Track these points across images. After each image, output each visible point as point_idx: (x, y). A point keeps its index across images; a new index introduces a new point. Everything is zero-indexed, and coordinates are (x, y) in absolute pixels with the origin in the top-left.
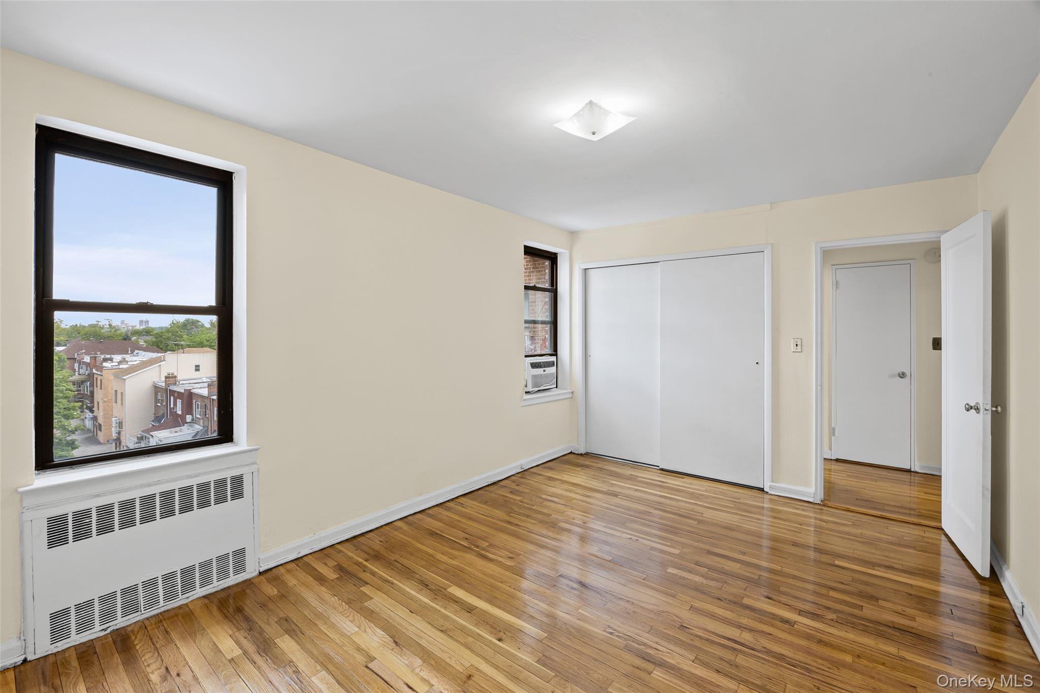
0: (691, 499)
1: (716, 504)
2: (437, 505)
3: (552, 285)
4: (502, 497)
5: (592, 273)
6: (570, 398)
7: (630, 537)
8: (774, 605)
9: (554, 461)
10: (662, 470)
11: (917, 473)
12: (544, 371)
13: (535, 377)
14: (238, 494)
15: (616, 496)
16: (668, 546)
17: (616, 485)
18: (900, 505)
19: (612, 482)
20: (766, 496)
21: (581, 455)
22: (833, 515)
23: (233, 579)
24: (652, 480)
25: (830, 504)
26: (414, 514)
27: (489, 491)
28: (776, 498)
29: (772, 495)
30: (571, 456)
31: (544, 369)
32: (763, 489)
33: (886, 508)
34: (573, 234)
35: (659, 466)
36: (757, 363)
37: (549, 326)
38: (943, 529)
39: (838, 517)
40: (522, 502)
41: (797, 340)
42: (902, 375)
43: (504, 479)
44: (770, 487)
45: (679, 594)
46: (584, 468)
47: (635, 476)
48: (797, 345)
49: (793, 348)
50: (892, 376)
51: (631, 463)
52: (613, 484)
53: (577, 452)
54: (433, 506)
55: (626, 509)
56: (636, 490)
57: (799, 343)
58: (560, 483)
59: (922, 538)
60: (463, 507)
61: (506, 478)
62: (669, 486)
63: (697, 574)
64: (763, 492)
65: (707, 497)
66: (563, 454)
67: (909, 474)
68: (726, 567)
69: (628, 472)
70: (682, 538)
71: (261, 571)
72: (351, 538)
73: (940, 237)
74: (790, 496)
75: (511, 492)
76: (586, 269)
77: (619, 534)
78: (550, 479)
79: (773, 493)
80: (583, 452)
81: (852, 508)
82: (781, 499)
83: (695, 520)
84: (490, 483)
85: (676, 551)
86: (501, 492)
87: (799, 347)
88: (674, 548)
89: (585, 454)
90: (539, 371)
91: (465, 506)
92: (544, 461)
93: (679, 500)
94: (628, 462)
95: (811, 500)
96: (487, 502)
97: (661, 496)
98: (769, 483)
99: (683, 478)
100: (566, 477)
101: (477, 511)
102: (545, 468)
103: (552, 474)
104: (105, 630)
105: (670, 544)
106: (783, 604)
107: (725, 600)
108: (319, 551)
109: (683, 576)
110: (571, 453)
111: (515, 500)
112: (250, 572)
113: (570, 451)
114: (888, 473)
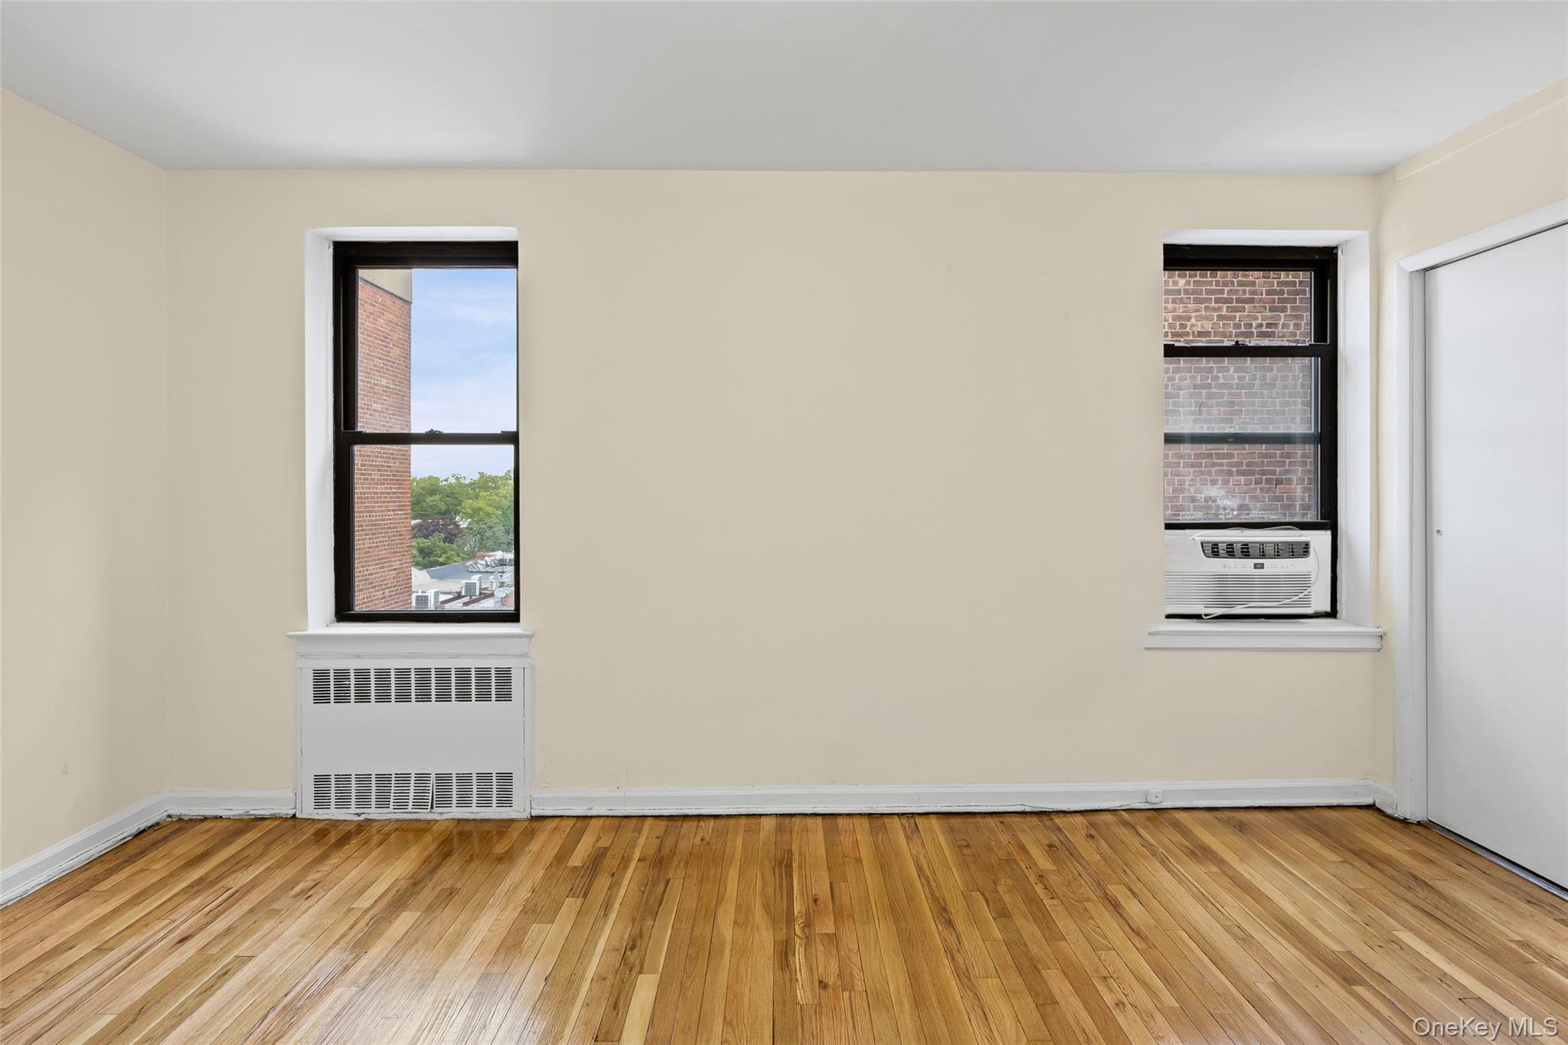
3: (1317, 334)
6: (1373, 650)
9: (1284, 813)
12: (1259, 566)
14: (505, 695)
17: (1402, 946)
21: (1405, 822)
23: (494, 812)
26: (811, 814)
31: (1261, 562)
34: (1379, 178)
43: (1077, 812)
52: (1395, 941)
53: (1389, 811)
61: (1087, 811)
71: (533, 815)
72: (678, 816)
76: (1426, 270)
80: (1414, 817)
84: (1028, 809)
86: (1027, 837)
89: (1419, 823)
91: (917, 838)
92: (1235, 805)
96: (968, 847)
102: (1227, 823)
103: (1228, 845)
104: (359, 815)
108: (621, 817)
110: (1372, 807)
112: (518, 810)
113: (1368, 801)
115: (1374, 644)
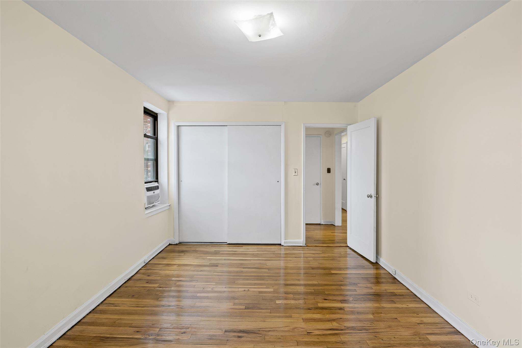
0: (255, 257)
1: (268, 257)
2: (90, 312)
3: (155, 135)
4: (143, 288)
5: (183, 129)
6: (168, 209)
7: (244, 289)
8: (330, 303)
9: (162, 252)
10: (229, 244)
11: (322, 224)
12: (154, 193)
13: (149, 198)
15: (217, 266)
16: (266, 288)
17: (211, 259)
18: (329, 240)
19: (208, 258)
20: (282, 247)
21: (177, 244)
22: (313, 250)
24: (228, 251)
25: (309, 245)
27: (130, 287)
28: (288, 247)
29: (285, 246)
30: (170, 246)
31: (154, 191)
32: (281, 244)
33: (326, 242)
34: (170, 103)
35: (227, 243)
36: (278, 181)
37: (152, 162)
38: (348, 247)
39: (315, 251)
40: (160, 287)
41: (295, 170)
42: (317, 184)
43: (135, 274)
44: (285, 243)
45: (293, 315)
46: (185, 253)
47: (218, 251)
48: (295, 172)
49: (294, 174)
50: (314, 185)
51: (210, 243)
53: (173, 244)
54: (88, 314)
55: (228, 273)
56: (225, 259)
57: (296, 171)
58: (177, 267)
59: (345, 252)
60: (117, 306)
62: (239, 253)
63: (290, 299)
64: (281, 246)
65: (261, 254)
66: (166, 246)
67: (319, 225)
68: (299, 291)
69: (213, 249)
70: (268, 281)
73: (347, 127)
74: (293, 245)
75: (147, 282)
76: (178, 126)
77: (237, 290)
78: (168, 265)
79: (286, 245)
80: (178, 243)
81: (317, 245)
82: (290, 248)
83: (266, 268)
84: (126, 280)
85: (271, 290)
86: (139, 284)
87: (296, 173)
88: (269, 288)
89: (179, 243)
90: (151, 193)
91: (117, 305)
92: (157, 254)
93: (250, 260)
94: (208, 243)
95: (302, 245)
96: (133, 296)
97: (240, 260)
98: (284, 241)
99: (242, 247)
100: (177, 262)
101: (130, 305)
102: (160, 258)
103: (168, 261)
105: (265, 287)
106: (332, 300)
107: (312, 308)
109: (285, 303)
110: (170, 244)
111: (155, 287)
114: (315, 226)
115: (168, 207)
